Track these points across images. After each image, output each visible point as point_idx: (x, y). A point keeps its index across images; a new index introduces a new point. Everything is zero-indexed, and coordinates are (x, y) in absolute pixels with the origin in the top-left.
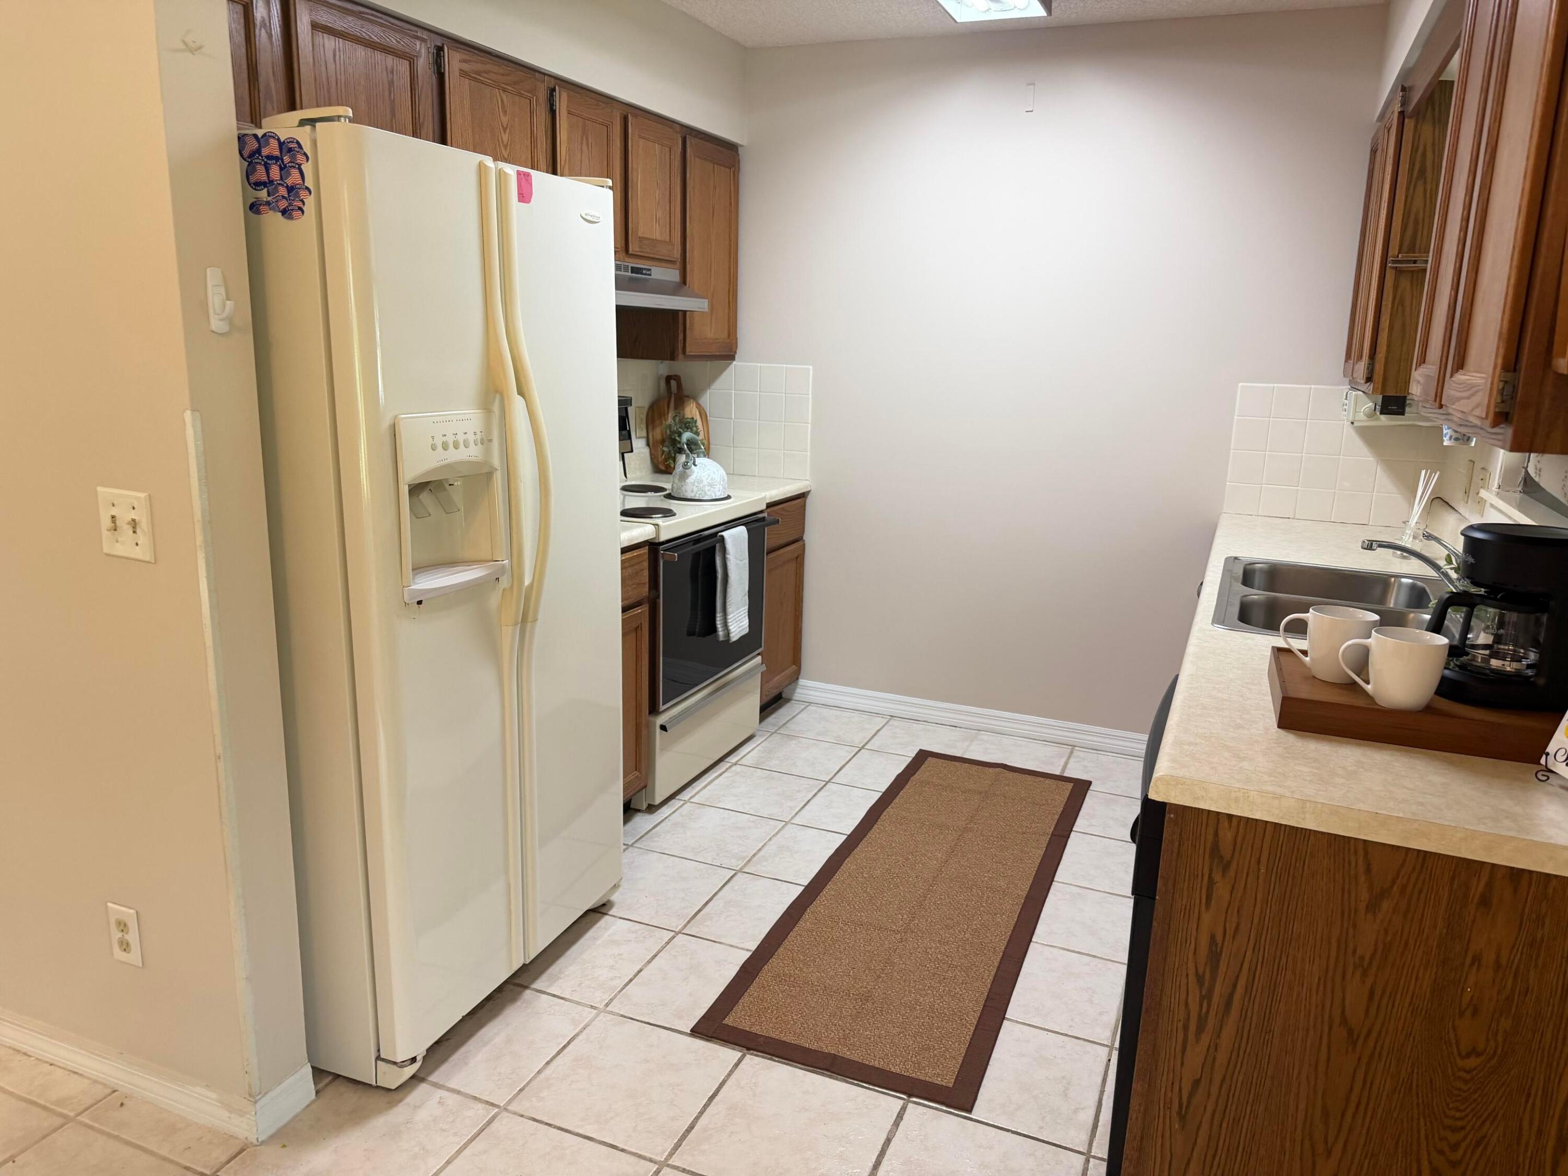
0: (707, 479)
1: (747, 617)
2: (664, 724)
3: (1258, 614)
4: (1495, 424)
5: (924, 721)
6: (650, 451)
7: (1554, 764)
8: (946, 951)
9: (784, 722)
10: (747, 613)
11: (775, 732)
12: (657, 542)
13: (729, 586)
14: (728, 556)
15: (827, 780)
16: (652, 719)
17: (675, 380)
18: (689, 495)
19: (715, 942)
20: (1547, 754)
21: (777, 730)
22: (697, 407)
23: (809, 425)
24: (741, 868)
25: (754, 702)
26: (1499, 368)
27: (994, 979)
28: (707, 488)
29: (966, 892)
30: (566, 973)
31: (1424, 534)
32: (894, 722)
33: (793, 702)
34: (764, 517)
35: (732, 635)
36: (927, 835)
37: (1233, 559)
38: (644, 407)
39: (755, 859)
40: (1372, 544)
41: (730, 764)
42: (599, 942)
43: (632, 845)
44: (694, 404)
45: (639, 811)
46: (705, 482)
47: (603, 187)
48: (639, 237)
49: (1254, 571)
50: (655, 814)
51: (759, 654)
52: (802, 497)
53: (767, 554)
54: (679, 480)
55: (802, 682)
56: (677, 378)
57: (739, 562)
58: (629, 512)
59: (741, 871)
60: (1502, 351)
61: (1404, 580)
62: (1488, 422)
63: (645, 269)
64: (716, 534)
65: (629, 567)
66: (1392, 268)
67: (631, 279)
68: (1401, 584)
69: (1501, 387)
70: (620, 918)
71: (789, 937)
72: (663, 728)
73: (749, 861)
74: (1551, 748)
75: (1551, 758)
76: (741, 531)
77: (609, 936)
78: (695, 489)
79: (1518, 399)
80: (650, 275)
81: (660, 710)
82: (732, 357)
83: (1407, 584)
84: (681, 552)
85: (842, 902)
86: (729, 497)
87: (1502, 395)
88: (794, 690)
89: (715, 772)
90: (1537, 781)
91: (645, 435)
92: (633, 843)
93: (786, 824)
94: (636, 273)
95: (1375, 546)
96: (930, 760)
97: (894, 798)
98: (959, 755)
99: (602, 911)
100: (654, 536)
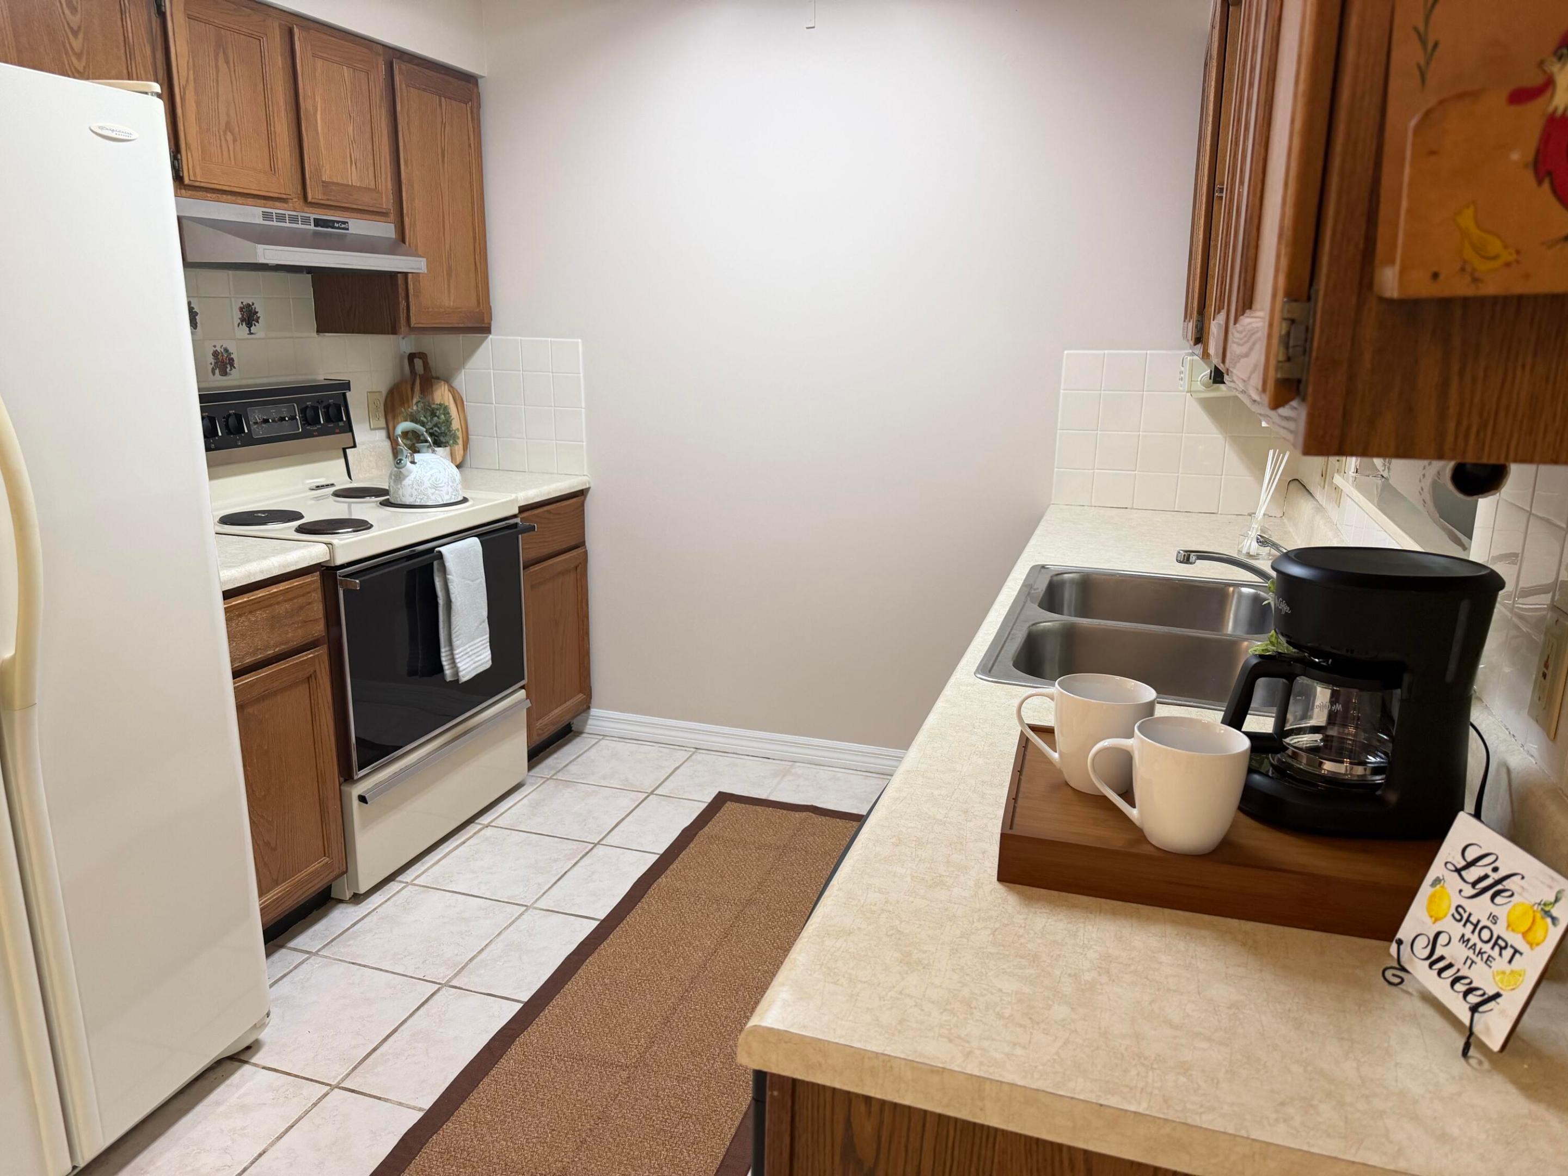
0: (430, 479)
1: (489, 648)
2: (363, 795)
4: (1277, 403)
5: (734, 753)
6: (392, 444)
7: (1411, 962)
8: (684, 1092)
9: (564, 764)
10: (488, 644)
11: (551, 778)
12: (333, 565)
13: (453, 614)
14: (449, 577)
15: (596, 842)
16: (345, 788)
17: (420, 358)
18: (408, 501)
19: (380, 1098)
20: (1400, 942)
21: (553, 775)
22: (449, 390)
23: (583, 410)
24: (448, 981)
25: (519, 745)
26: (1281, 294)
27: (736, 1133)
28: (430, 491)
29: (729, 997)
30: (158, 1164)
31: (1258, 539)
32: (699, 757)
33: (584, 735)
34: (516, 524)
35: (461, 674)
36: (700, 913)
37: (1039, 568)
38: (381, 392)
39: (471, 966)
40: (1189, 555)
41: (482, 825)
42: (222, 1109)
43: (316, 953)
44: (446, 387)
45: (341, 901)
46: (427, 484)
47: (146, 93)
48: (323, 182)
49: (1063, 583)
50: (360, 905)
51: (523, 687)
52: (580, 494)
53: (525, 568)
54: (395, 481)
55: (594, 711)
56: (423, 356)
57: (469, 582)
58: (305, 527)
59: (447, 985)
60: (1284, 262)
61: (1245, 590)
62: (1266, 399)
63: (338, 222)
64: (432, 550)
65: (286, 601)
66: (1218, 197)
67: (316, 234)
68: (1241, 595)
69: (1283, 332)
70: (264, 1068)
71: (480, 1085)
72: (362, 799)
73: (463, 968)
74: (1405, 932)
75: (1405, 948)
76: (473, 544)
77: (238, 1098)
78: (415, 493)
80: (348, 229)
81: (356, 778)
82: (487, 330)
83: (1248, 595)
84: (362, 579)
85: (566, 1025)
86: (465, 500)
87: (1286, 347)
88: (585, 721)
89: (456, 840)
90: (1386, 983)
91: (384, 425)
92: (319, 950)
93: (526, 910)
94: (322, 227)
95: (1193, 558)
96: (729, 805)
97: (672, 863)
98: (763, 797)
99: (243, 1057)
100: (328, 558)
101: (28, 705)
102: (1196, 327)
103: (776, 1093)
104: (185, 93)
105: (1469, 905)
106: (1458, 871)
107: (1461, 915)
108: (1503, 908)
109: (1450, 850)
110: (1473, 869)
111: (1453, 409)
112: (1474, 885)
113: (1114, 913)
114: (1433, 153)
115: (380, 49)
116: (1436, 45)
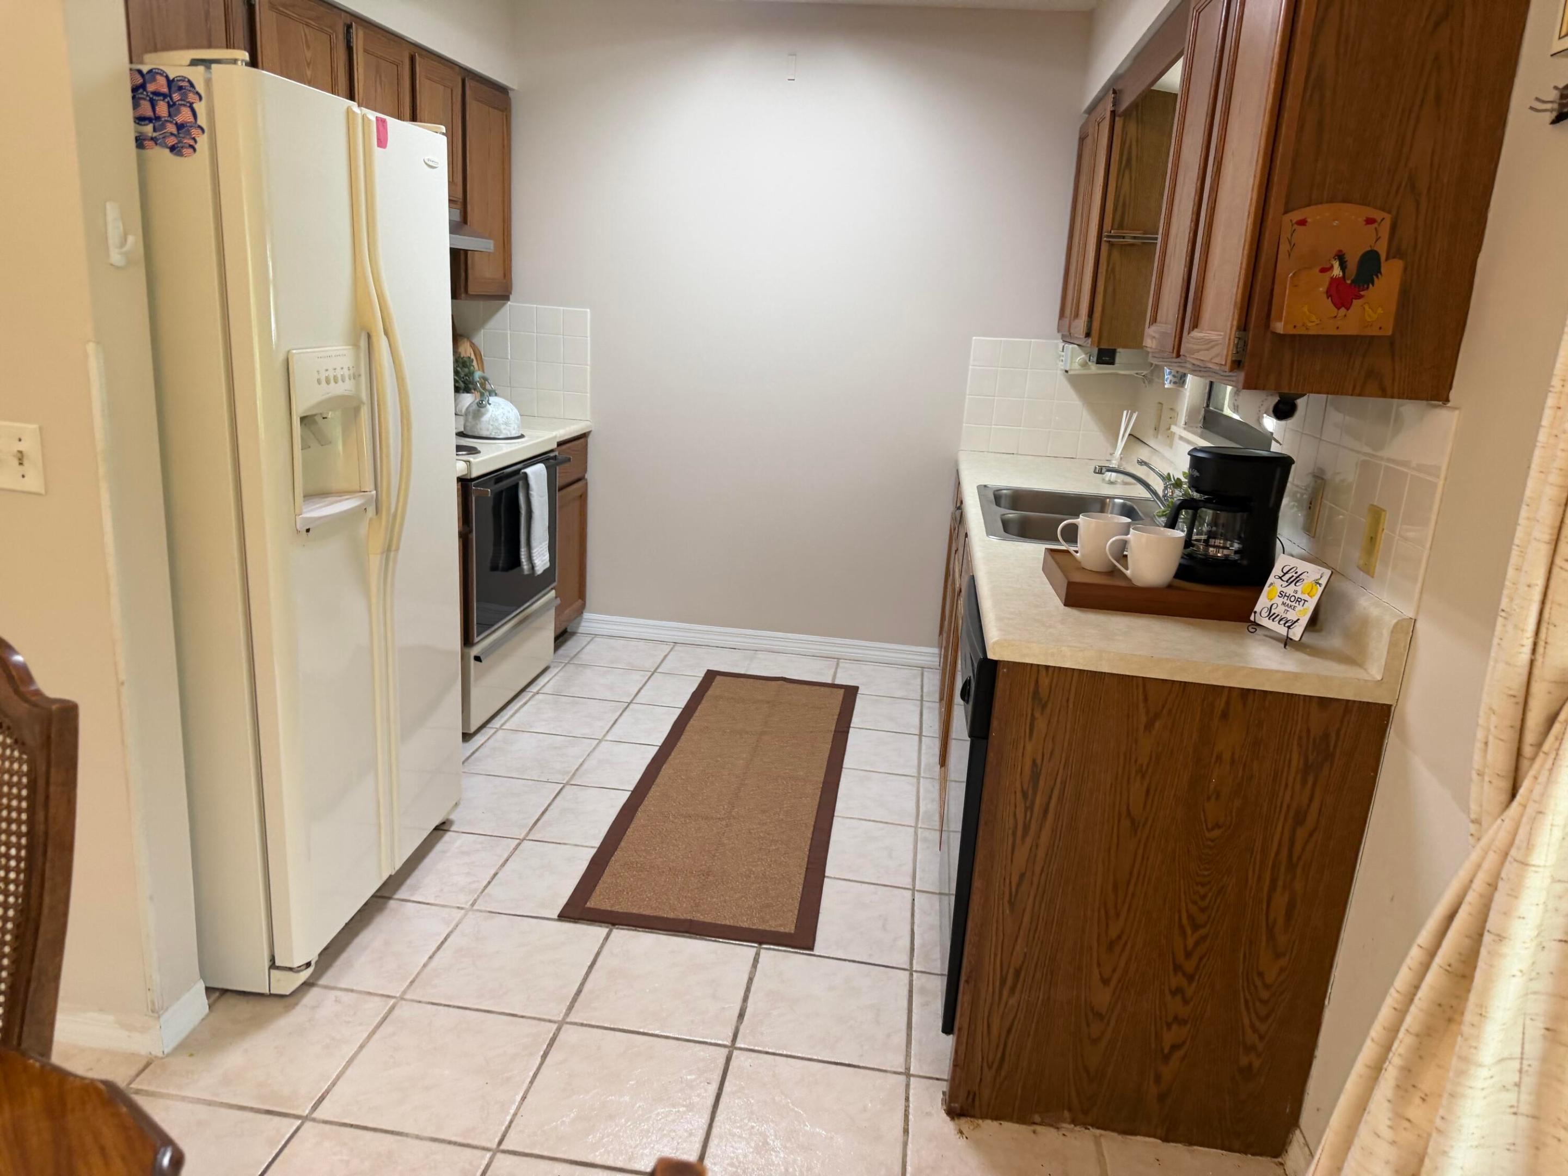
0: (502, 417)
1: (548, 551)
2: (478, 655)
4: (1232, 369)
5: (706, 646)
7: (1261, 620)
8: (766, 830)
9: (574, 653)
10: (547, 548)
11: (568, 663)
12: (469, 478)
13: (533, 521)
14: (531, 492)
15: (628, 701)
16: (467, 650)
18: (485, 434)
19: (560, 844)
20: (1255, 612)
21: (570, 661)
22: (471, 346)
23: (588, 367)
24: (568, 781)
25: (549, 634)
26: (1234, 328)
27: (810, 847)
28: (503, 427)
31: (1138, 460)
32: (678, 648)
33: (578, 635)
34: (556, 456)
35: (537, 569)
36: (730, 740)
37: (983, 486)
39: (579, 773)
40: (1102, 469)
41: (532, 694)
42: (449, 854)
44: (468, 344)
46: (500, 421)
47: (438, 132)
49: (1002, 496)
50: (471, 742)
51: (552, 589)
52: (584, 436)
53: (559, 490)
54: (473, 418)
55: (586, 615)
57: (540, 500)
59: (567, 784)
60: (1236, 317)
61: (1117, 501)
62: (1229, 366)
64: (518, 471)
66: (1105, 241)
68: (1114, 504)
69: (1236, 342)
70: (463, 833)
71: (627, 833)
72: (478, 659)
73: (574, 774)
74: (1258, 608)
75: (1258, 615)
76: (541, 468)
77: (456, 849)
78: (491, 427)
79: (1248, 351)
81: (475, 642)
82: (506, 297)
83: (1119, 504)
85: (668, 801)
86: (522, 436)
87: (1237, 348)
88: (579, 624)
89: (520, 701)
90: (1249, 632)
93: (599, 742)
95: (1104, 470)
96: (718, 678)
97: (694, 712)
98: (742, 672)
99: (445, 828)
100: (465, 472)
101: (397, 549)
105: (1285, 590)
106: (1280, 578)
107: (1282, 594)
108: (1300, 587)
109: (1276, 571)
110: (1287, 575)
112: (1287, 581)
114: (1296, 286)
115: (457, 68)
116: (1294, 245)
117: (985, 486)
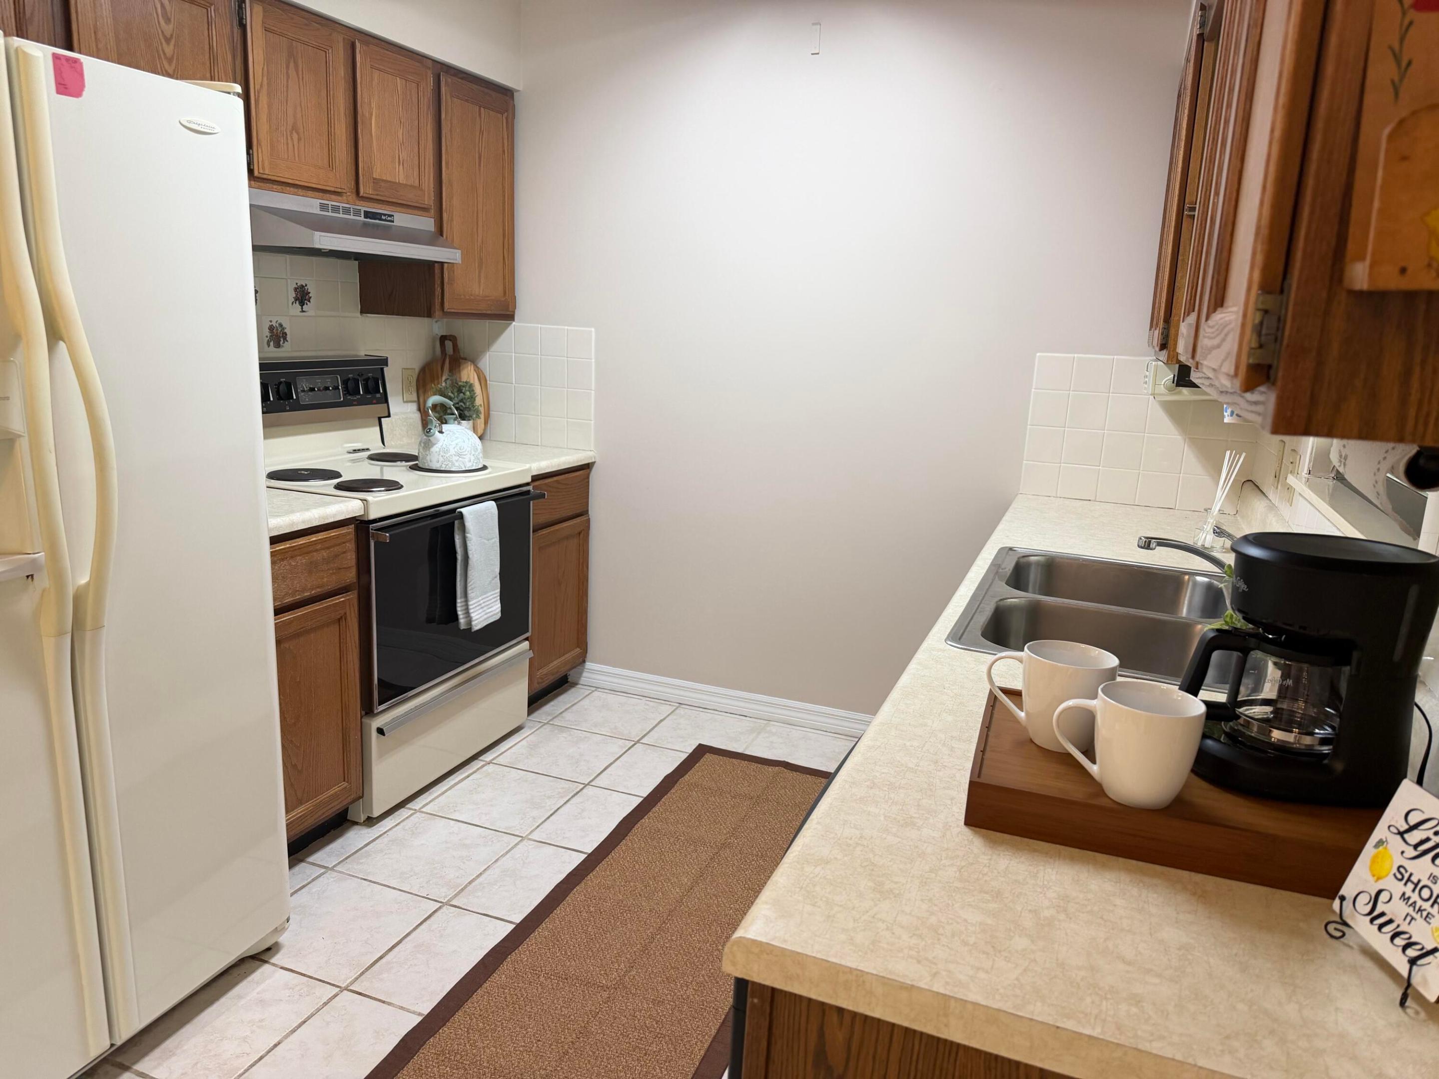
0: (454, 448)
1: (499, 601)
2: (382, 727)
3: (1018, 624)
4: (1249, 386)
5: (714, 710)
6: (422, 416)
7: (1353, 917)
8: (658, 1014)
9: (560, 712)
10: (499, 598)
11: (547, 723)
12: (366, 519)
13: (469, 568)
14: (468, 535)
15: (586, 783)
16: (366, 720)
17: (450, 340)
18: (435, 466)
19: (384, 1002)
20: (1343, 899)
21: (549, 721)
22: (475, 370)
23: (593, 392)
24: (449, 901)
25: (520, 691)
26: (1255, 287)
27: (705, 1054)
28: (456, 458)
29: (703, 931)
30: (185, 1048)
31: (1214, 530)
32: (681, 711)
33: (579, 686)
34: (529, 491)
35: (473, 623)
36: (678, 853)
37: (1007, 549)
38: (414, 369)
39: (470, 888)
40: (1150, 542)
41: (484, 763)
42: (243, 1002)
43: (332, 869)
44: (472, 367)
45: (356, 823)
46: (452, 452)
47: (229, 93)
48: (374, 179)
49: (1029, 565)
50: (373, 828)
51: (527, 639)
52: (587, 468)
53: (534, 531)
54: (424, 448)
55: (589, 665)
56: (453, 339)
57: (486, 541)
58: (344, 484)
59: (448, 904)
60: (1260, 258)
62: (1238, 383)
63: (385, 215)
64: (454, 510)
65: (323, 549)
66: (1187, 215)
67: (365, 224)
68: (1195, 583)
69: (1257, 321)
70: (282, 968)
71: (474, 996)
72: (380, 731)
73: (462, 890)
74: (1348, 889)
75: (1348, 904)
76: (490, 506)
77: (258, 993)
78: (441, 459)
79: (1285, 342)
80: (393, 222)
81: (376, 712)
82: (510, 317)
83: (1202, 583)
84: (392, 533)
85: (554, 947)
86: (484, 468)
87: (1259, 334)
88: (581, 674)
89: (462, 774)
90: (1327, 936)
91: (416, 399)
92: (335, 866)
93: (521, 841)
94: (371, 219)
95: (1153, 545)
96: (708, 757)
97: (654, 806)
98: (740, 751)
99: (264, 957)
100: (362, 513)
101: (98, 627)
102: (1162, 334)
103: (756, 1001)
104: (259, 96)
105: (1411, 866)
106: (1401, 834)
107: (1402, 875)
109: (1393, 814)
110: (1415, 832)
111: (1414, 397)
112: (1416, 847)
113: (1072, 859)
114: (1404, 158)
115: (430, 62)
116: (1409, 63)
117: (1011, 549)
